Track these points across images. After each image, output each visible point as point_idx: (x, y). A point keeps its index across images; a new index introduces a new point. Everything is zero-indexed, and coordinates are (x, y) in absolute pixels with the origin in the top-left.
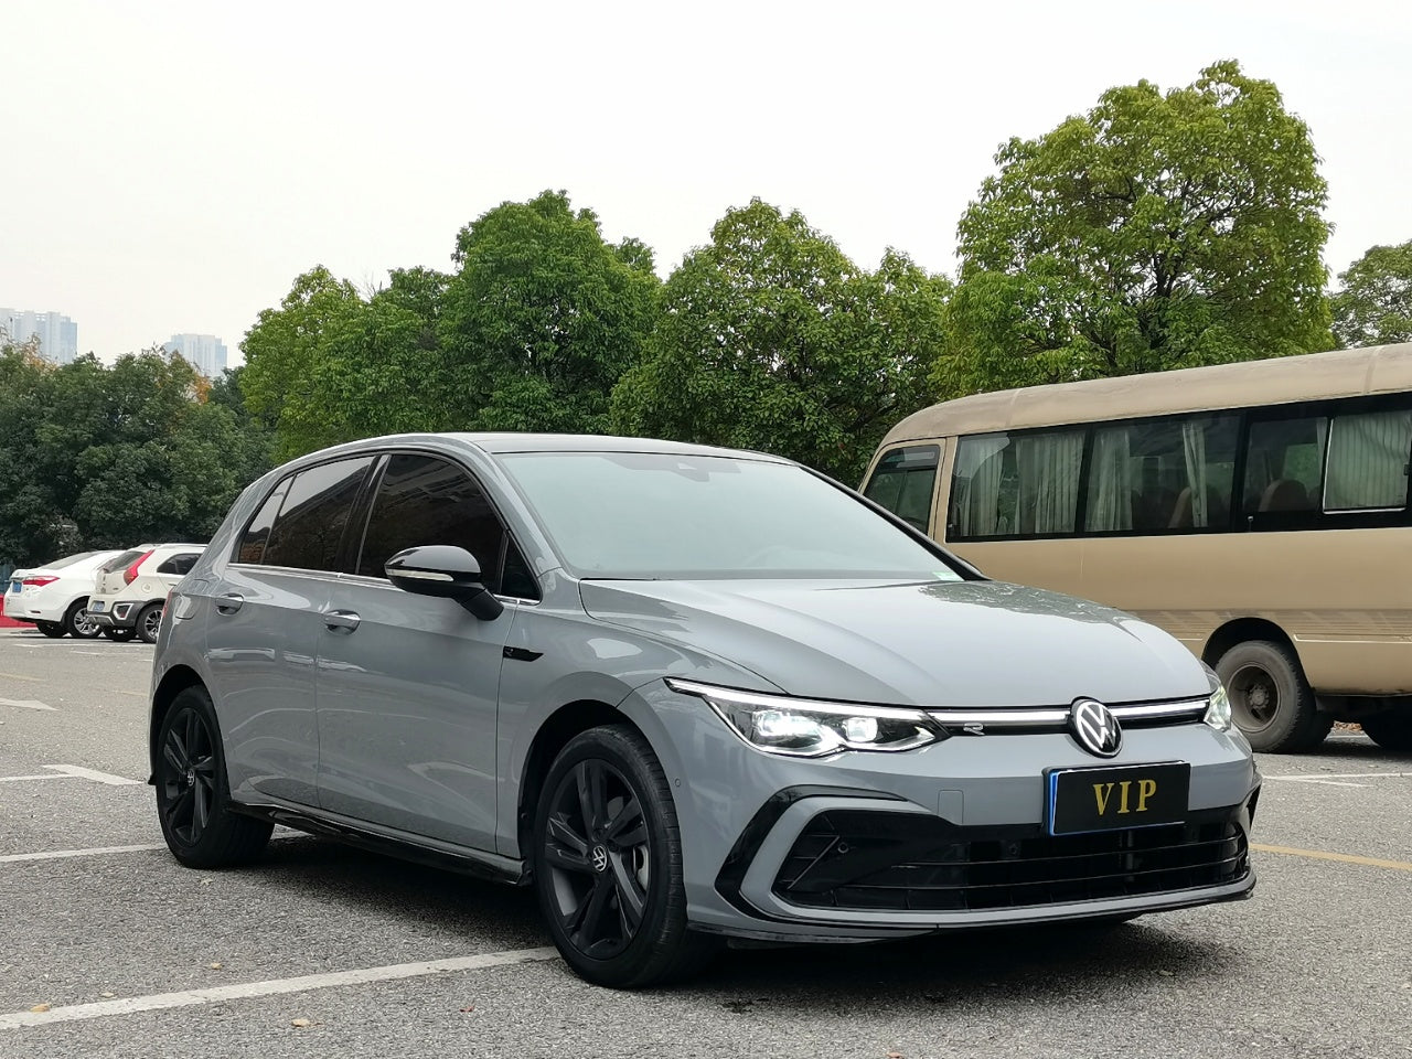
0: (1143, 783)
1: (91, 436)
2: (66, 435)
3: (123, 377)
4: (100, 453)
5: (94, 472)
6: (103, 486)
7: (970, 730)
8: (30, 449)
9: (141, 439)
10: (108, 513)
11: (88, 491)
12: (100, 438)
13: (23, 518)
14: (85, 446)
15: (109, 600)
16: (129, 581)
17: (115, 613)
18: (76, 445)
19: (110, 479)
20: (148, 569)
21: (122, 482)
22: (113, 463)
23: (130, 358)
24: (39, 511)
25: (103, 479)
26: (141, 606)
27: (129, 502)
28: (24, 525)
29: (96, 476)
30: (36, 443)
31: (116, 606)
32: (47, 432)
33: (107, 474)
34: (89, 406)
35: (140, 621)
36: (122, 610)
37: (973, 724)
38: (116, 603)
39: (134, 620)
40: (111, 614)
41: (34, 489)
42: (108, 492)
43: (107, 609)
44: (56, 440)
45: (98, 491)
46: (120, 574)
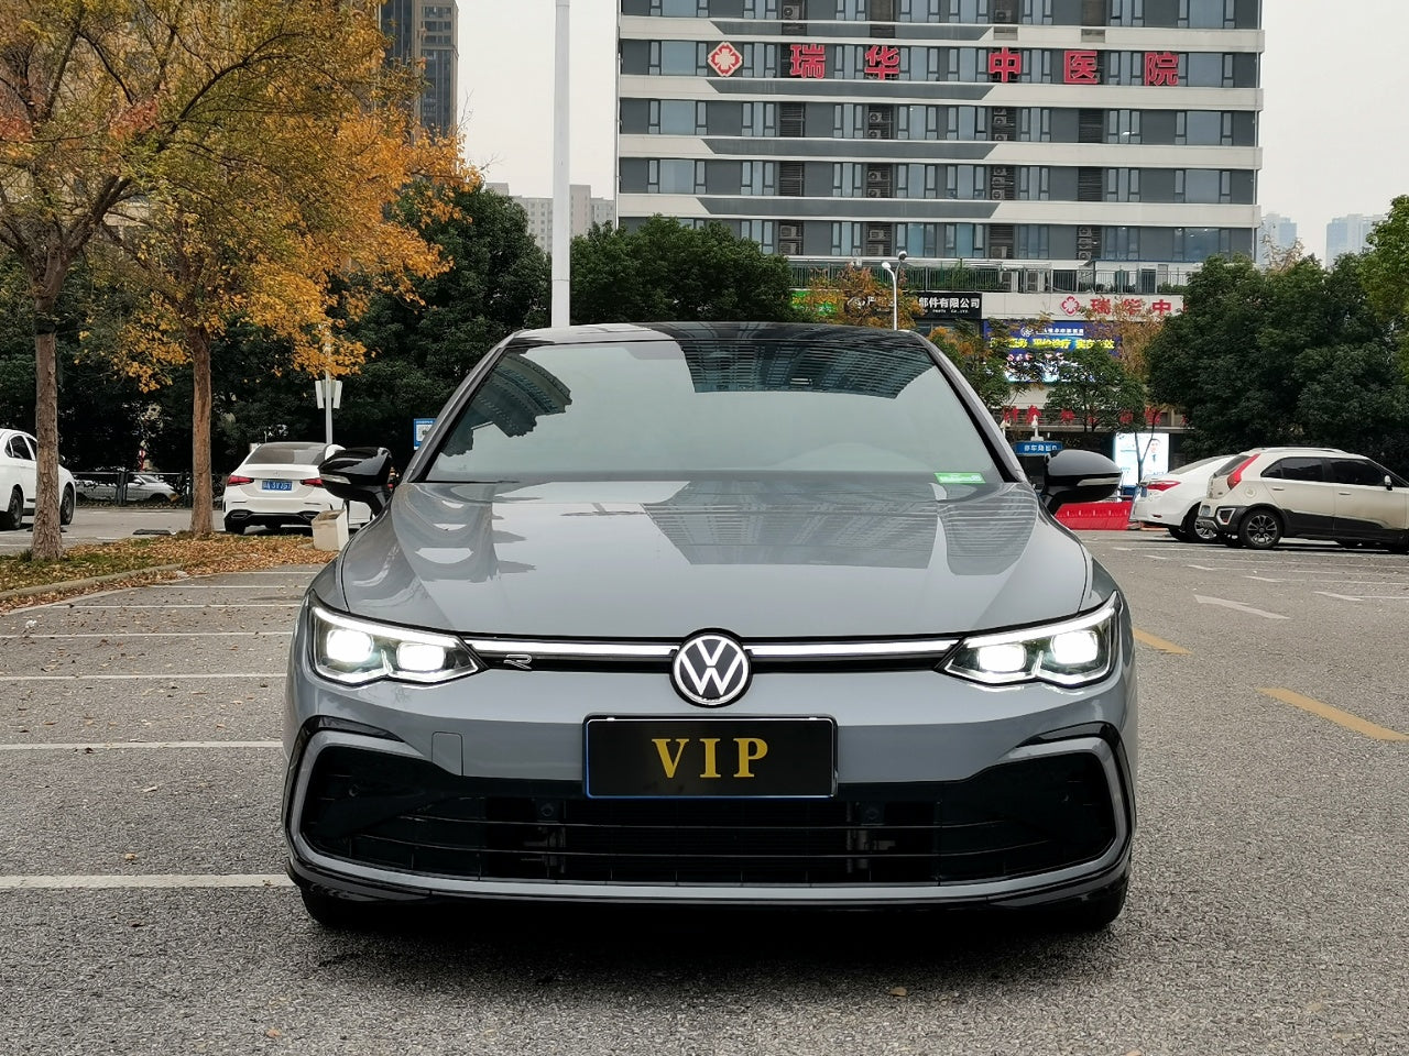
0: (743, 743)
1: (1308, 339)
2: (1284, 338)
3: (1341, 276)
4: (1316, 355)
5: (1311, 375)
6: (1318, 388)
7: (513, 663)
8: (1254, 354)
9: (1358, 340)
10: (1325, 417)
11: (1304, 395)
12: (1318, 341)
13: (1247, 423)
14: (1303, 348)
15: (1214, 504)
16: (1231, 486)
17: (1219, 518)
18: (1292, 348)
19: (1326, 382)
20: (1251, 473)
21: (1338, 385)
22: (1330, 366)
23: (1349, 257)
24: (1262, 416)
25: (1319, 382)
26: (1242, 511)
27: (1346, 405)
28: (1247, 431)
29: (1314, 379)
30: (1258, 349)
31: (1219, 512)
32: (1266, 336)
33: (1324, 377)
34: (1306, 309)
35: (1242, 525)
36: (1225, 515)
37: (515, 656)
38: (1219, 508)
39: (1236, 525)
40: (1214, 519)
41: (1258, 394)
42: (1325, 395)
43: (1212, 515)
44: (1273, 344)
45: (1315, 395)
46: (1224, 478)
